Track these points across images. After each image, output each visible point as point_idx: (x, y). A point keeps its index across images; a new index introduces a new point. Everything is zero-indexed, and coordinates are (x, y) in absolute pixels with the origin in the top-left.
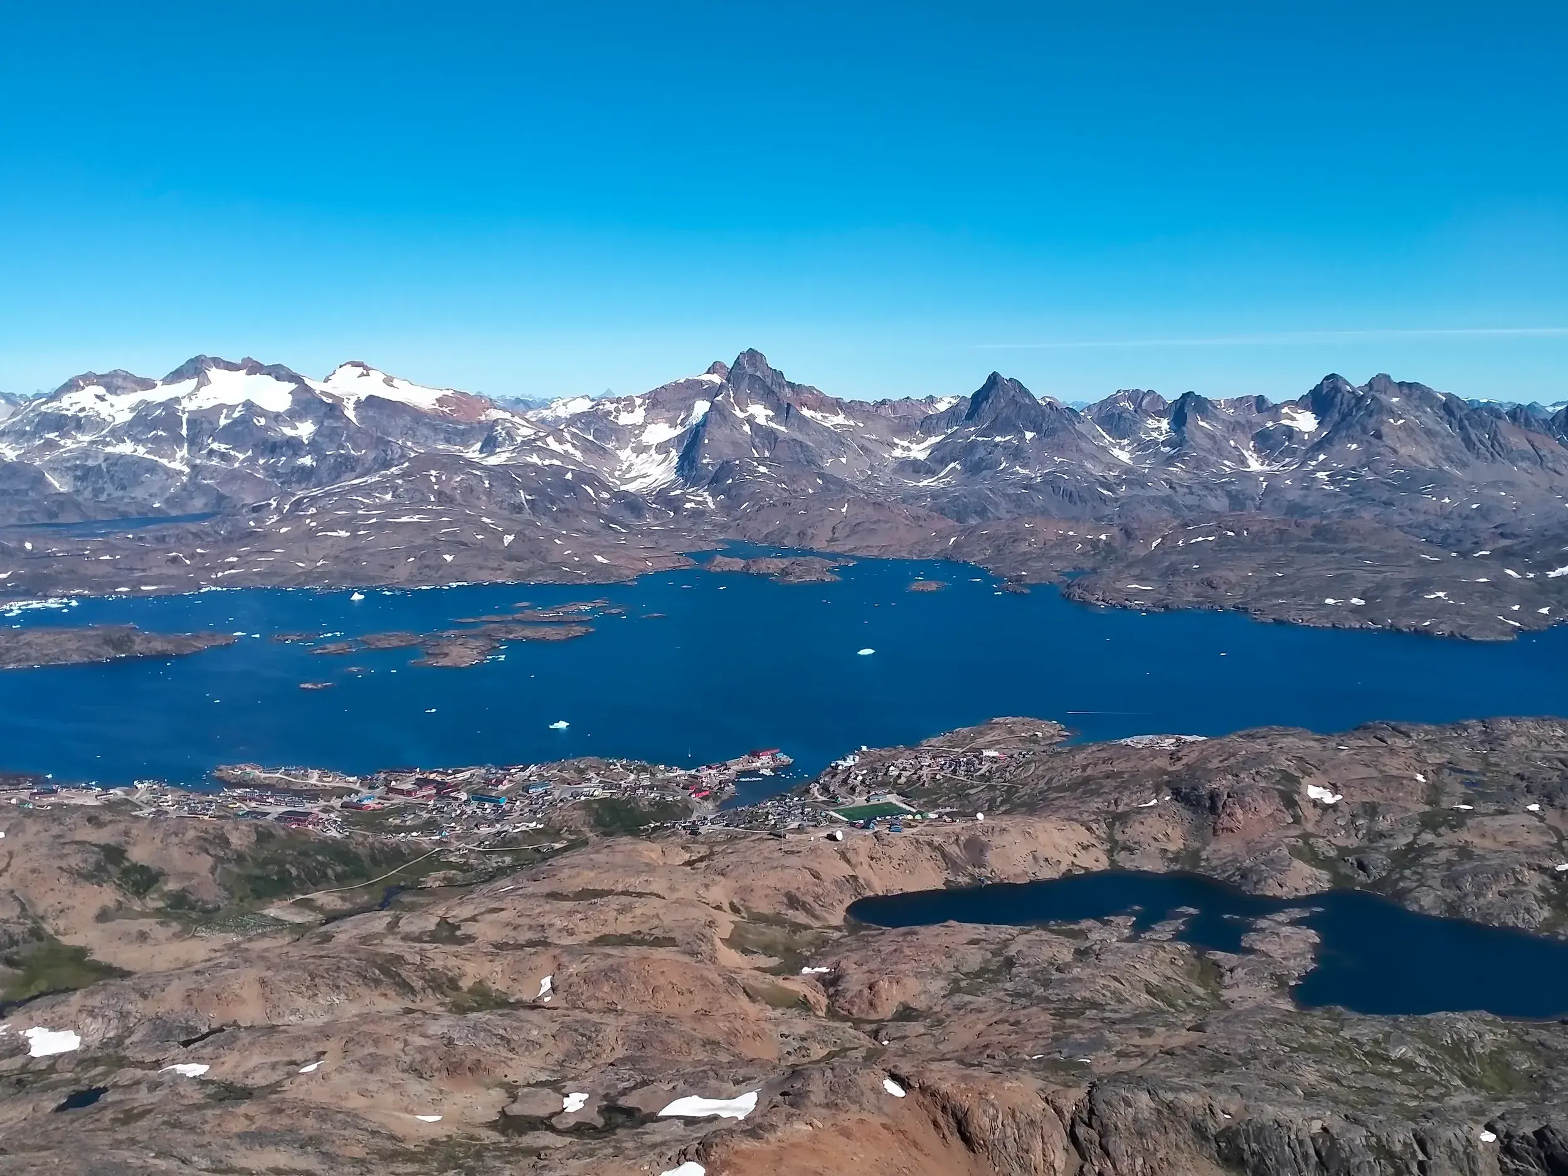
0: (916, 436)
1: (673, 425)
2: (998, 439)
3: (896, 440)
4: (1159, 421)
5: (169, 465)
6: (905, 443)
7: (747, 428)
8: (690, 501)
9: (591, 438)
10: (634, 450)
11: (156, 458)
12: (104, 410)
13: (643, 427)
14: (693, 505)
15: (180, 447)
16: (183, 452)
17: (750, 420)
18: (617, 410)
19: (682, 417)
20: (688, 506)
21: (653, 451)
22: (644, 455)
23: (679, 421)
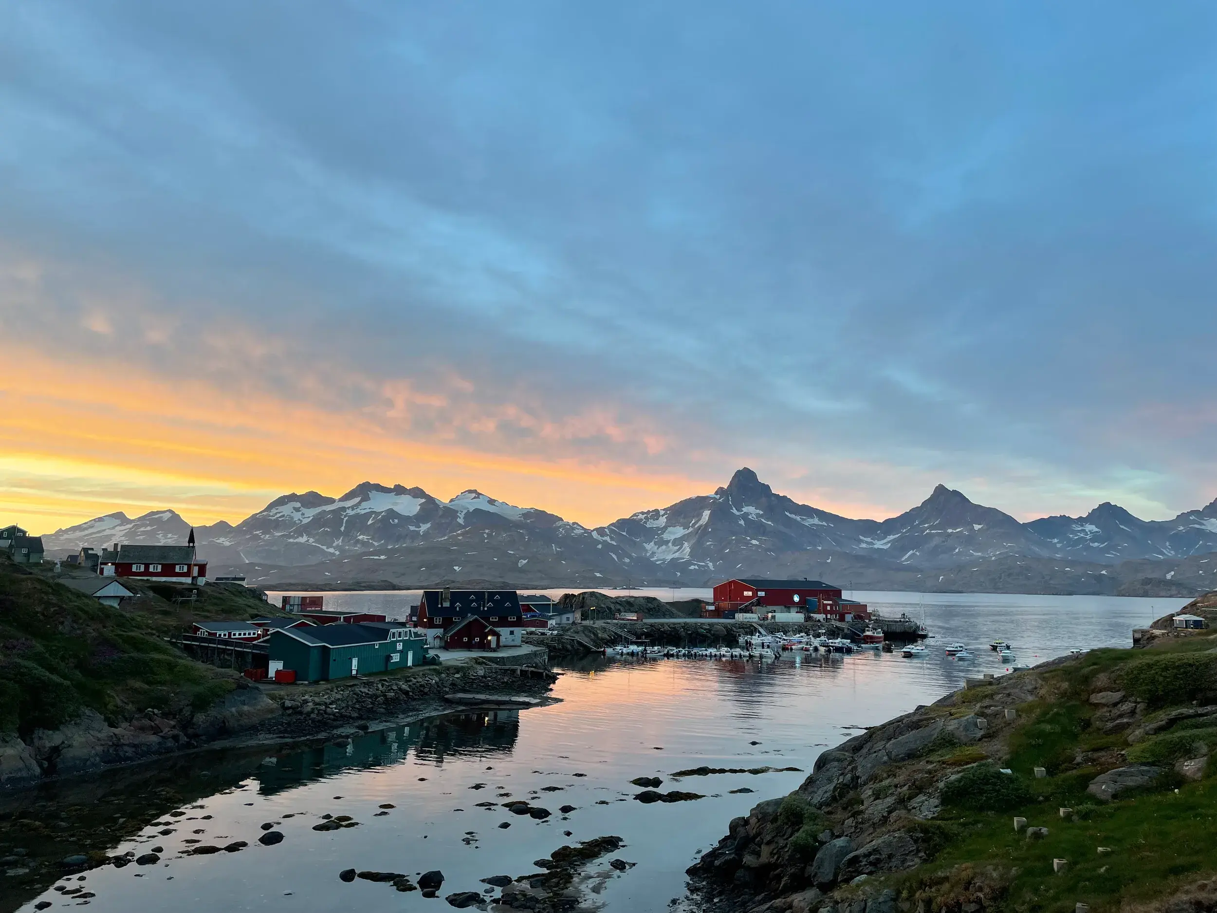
0: (877, 535)
1: (686, 527)
2: (950, 531)
3: (861, 537)
4: (1082, 526)
5: (326, 550)
6: (869, 540)
7: (742, 522)
8: (695, 565)
9: (624, 533)
10: (655, 544)
11: (319, 546)
12: (297, 516)
13: (665, 528)
14: (696, 567)
15: (338, 539)
16: (339, 542)
17: (745, 516)
18: (646, 518)
19: (693, 522)
20: (692, 567)
21: (670, 544)
22: (664, 547)
23: (691, 525)
